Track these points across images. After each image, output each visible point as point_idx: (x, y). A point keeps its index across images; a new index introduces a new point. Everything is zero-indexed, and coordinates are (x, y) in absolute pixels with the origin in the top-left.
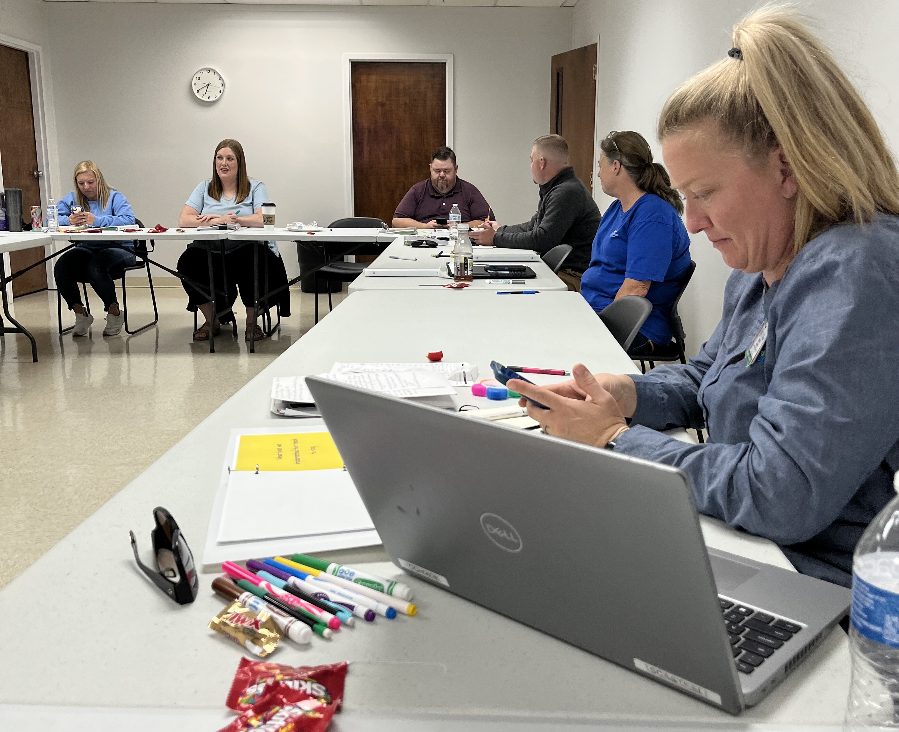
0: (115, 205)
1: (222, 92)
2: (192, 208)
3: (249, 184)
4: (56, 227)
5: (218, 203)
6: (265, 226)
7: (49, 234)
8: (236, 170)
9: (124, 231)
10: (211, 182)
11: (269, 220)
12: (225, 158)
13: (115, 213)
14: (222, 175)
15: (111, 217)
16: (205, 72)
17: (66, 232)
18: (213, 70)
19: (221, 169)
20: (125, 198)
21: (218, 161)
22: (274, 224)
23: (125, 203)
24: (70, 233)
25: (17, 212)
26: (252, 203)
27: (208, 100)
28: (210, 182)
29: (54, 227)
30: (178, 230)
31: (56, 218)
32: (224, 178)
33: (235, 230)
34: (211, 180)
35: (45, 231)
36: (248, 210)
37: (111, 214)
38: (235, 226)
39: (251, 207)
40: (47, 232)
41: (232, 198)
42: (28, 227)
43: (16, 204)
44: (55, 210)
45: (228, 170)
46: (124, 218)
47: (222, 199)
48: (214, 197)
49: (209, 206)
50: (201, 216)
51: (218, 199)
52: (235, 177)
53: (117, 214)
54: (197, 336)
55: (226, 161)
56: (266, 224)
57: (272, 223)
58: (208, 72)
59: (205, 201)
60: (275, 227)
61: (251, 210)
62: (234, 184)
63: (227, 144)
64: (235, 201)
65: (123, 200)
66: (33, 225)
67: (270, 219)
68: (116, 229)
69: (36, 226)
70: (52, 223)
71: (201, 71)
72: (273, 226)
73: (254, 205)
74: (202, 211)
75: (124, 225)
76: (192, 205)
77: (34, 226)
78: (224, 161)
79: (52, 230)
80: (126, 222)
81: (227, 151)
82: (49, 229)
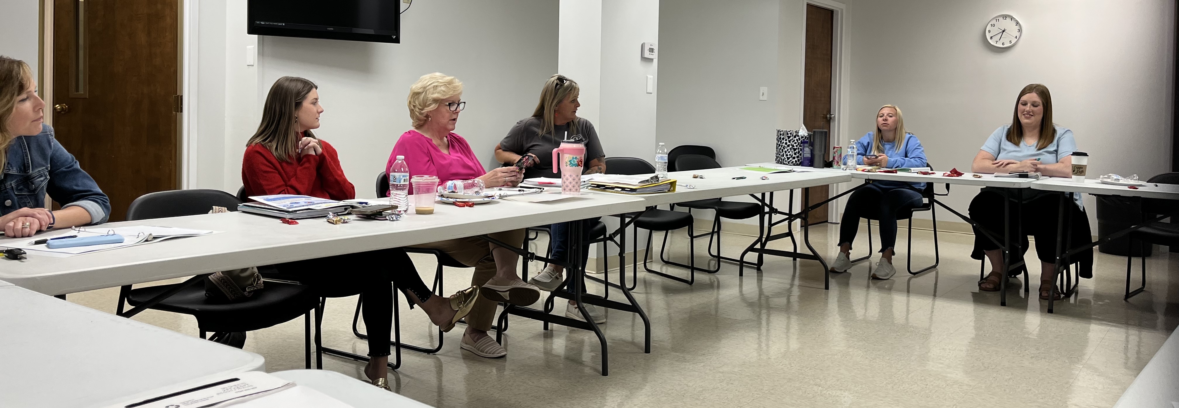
0: (908, 149)
1: (1018, 38)
2: (987, 153)
3: (1054, 131)
4: (854, 166)
5: (1017, 149)
6: (1073, 176)
7: (848, 172)
8: (1041, 116)
9: (917, 173)
10: (1011, 127)
11: (1079, 170)
12: (1029, 105)
13: (908, 155)
14: (1024, 120)
15: (904, 159)
16: (1001, 19)
17: (863, 170)
18: (1009, 16)
19: (1024, 115)
20: (918, 141)
21: (1020, 107)
22: (1085, 175)
23: (919, 146)
24: (868, 172)
25: (821, 150)
26: (1056, 151)
27: (1002, 46)
28: (1009, 127)
29: (852, 165)
30: (974, 175)
31: (855, 157)
32: (1027, 123)
33: (1037, 178)
34: (1011, 125)
35: (845, 169)
36: (1051, 158)
37: (904, 156)
38: (1037, 175)
39: (1054, 155)
40: (846, 170)
41: (1033, 144)
42: (829, 165)
43: (822, 143)
44: (855, 150)
45: (1032, 116)
46: (915, 160)
47: (1022, 144)
48: (1013, 141)
49: (1006, 152)
50: (996, 162)
51: (1017, 144)
52: (1039, 123)
53: (910, 156)
54: (983, 286)
55: (1030, 107)
56: (1076, 174)
57: (1083, 173)
58: (1004, 18)
59: (1002, 146)
60: (1085, 178)
61: (1055, 158)
62: (1037, 131)
63: (1033, 90)
64: (1036, 147)
65: (918, 143)
66: (833, 163)
67: (1081, 170)
68: (910, 171)
69: (836, 164)
70: (851, 162)
71: (997, 19)
72: (1084, 177)
73: (1058, 154)
74: (998, 156)
75: (915, 167)
76: (988, 150)
77: (835, 164)
78: (1028, 108)
79: (850, 168)
80: (918, 164)
81: (1033, 97)
82: (847, 167)
